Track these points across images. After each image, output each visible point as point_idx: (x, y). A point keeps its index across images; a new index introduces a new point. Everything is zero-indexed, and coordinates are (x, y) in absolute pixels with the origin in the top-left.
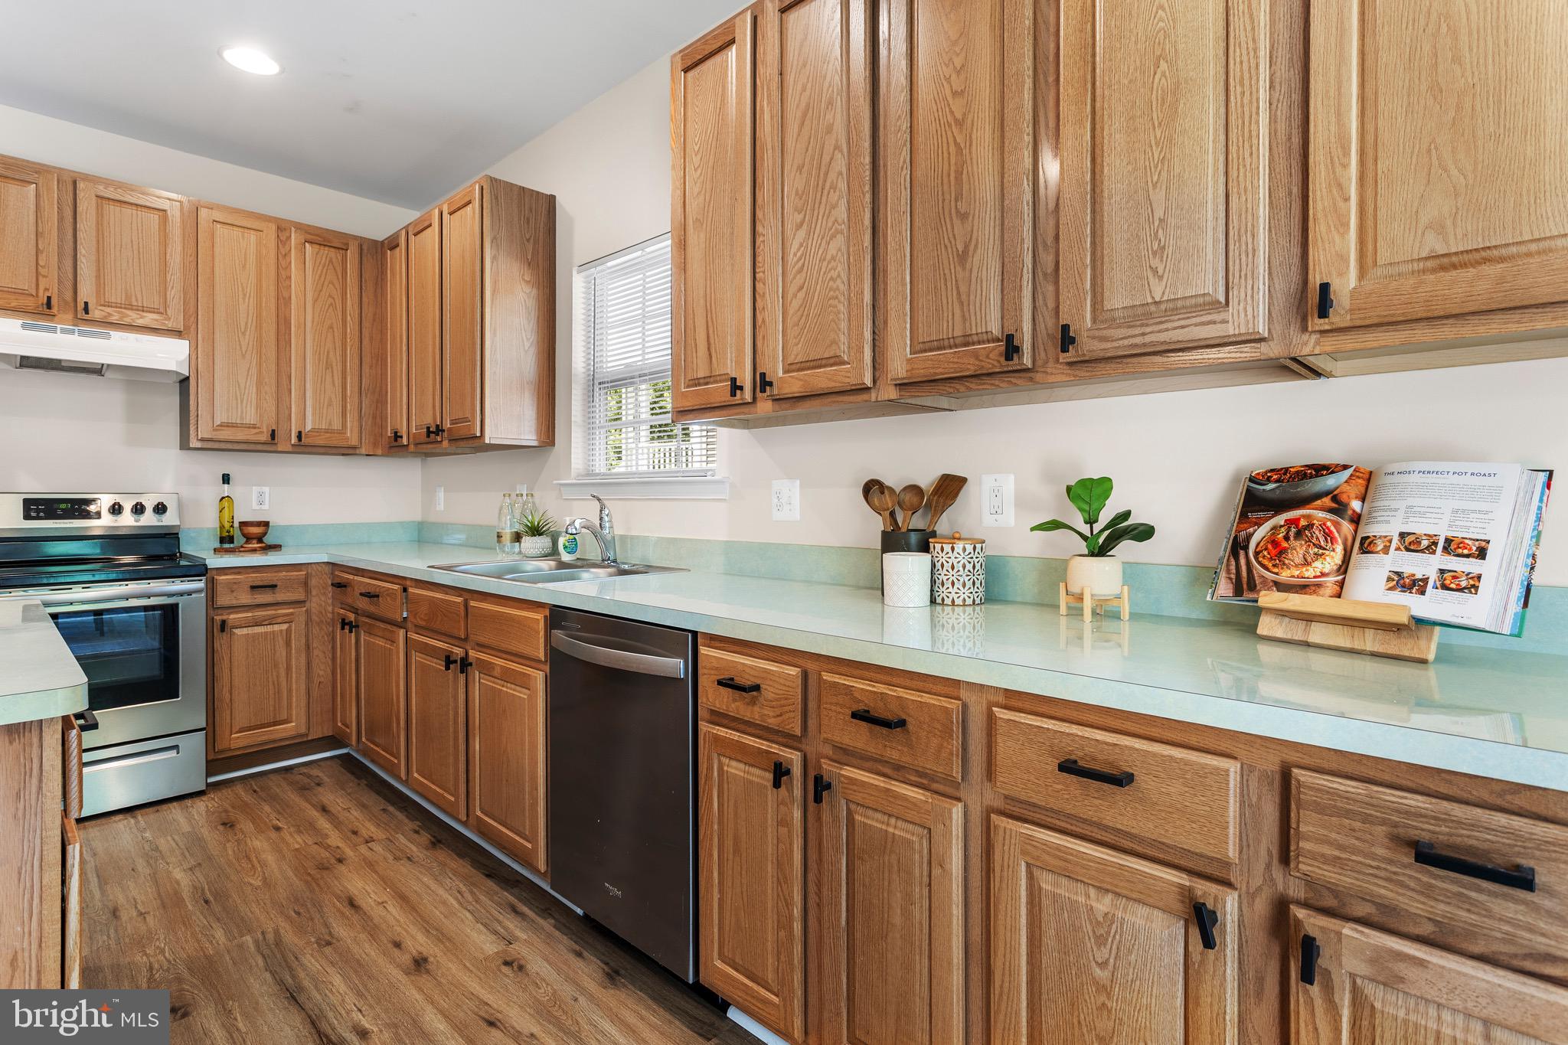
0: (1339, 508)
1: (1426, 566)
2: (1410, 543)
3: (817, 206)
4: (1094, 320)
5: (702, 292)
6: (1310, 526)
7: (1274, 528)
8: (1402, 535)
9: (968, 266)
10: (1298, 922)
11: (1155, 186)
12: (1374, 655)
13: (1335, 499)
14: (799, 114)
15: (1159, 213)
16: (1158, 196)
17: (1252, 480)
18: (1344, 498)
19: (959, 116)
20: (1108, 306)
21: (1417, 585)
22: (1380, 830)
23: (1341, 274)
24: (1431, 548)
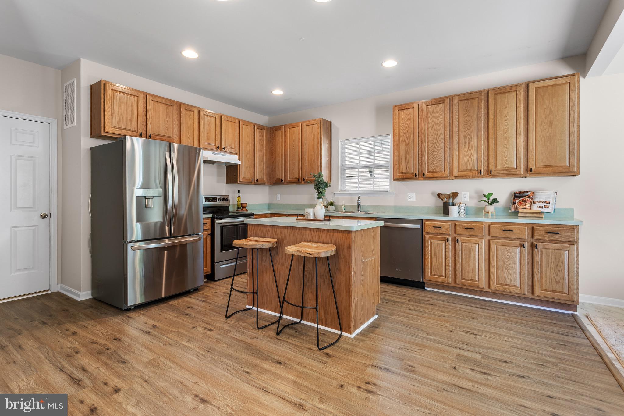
0: (529, 197)
1: (542, 205)
2: (540, 202)
3: (436, 143)
4: (495, 169)
5: (404, 155)
6: (526, 200)
7: (520, 200)
8: (539, 201)
9: (471, 158)
10: (534, 244)
11: (505, 150)
12: (536, 217)
13: (529, 196)
14: (432, 126)
15: (506, 155)
16: (506, 152)
17: (515, 193)
18: (530, 196)
19: (469, 133)
20: (497, 167)
21: (541, 207)
22: (544, 232)
23: (533, 167)
24: (543, 203)
